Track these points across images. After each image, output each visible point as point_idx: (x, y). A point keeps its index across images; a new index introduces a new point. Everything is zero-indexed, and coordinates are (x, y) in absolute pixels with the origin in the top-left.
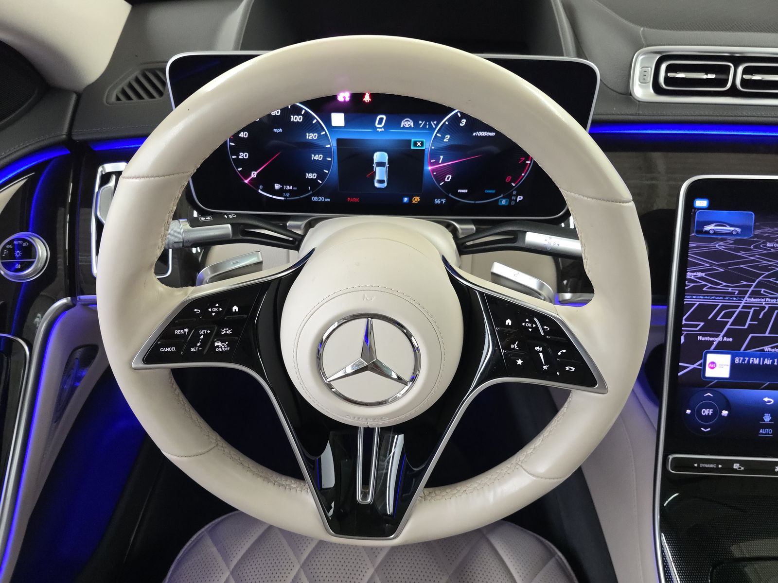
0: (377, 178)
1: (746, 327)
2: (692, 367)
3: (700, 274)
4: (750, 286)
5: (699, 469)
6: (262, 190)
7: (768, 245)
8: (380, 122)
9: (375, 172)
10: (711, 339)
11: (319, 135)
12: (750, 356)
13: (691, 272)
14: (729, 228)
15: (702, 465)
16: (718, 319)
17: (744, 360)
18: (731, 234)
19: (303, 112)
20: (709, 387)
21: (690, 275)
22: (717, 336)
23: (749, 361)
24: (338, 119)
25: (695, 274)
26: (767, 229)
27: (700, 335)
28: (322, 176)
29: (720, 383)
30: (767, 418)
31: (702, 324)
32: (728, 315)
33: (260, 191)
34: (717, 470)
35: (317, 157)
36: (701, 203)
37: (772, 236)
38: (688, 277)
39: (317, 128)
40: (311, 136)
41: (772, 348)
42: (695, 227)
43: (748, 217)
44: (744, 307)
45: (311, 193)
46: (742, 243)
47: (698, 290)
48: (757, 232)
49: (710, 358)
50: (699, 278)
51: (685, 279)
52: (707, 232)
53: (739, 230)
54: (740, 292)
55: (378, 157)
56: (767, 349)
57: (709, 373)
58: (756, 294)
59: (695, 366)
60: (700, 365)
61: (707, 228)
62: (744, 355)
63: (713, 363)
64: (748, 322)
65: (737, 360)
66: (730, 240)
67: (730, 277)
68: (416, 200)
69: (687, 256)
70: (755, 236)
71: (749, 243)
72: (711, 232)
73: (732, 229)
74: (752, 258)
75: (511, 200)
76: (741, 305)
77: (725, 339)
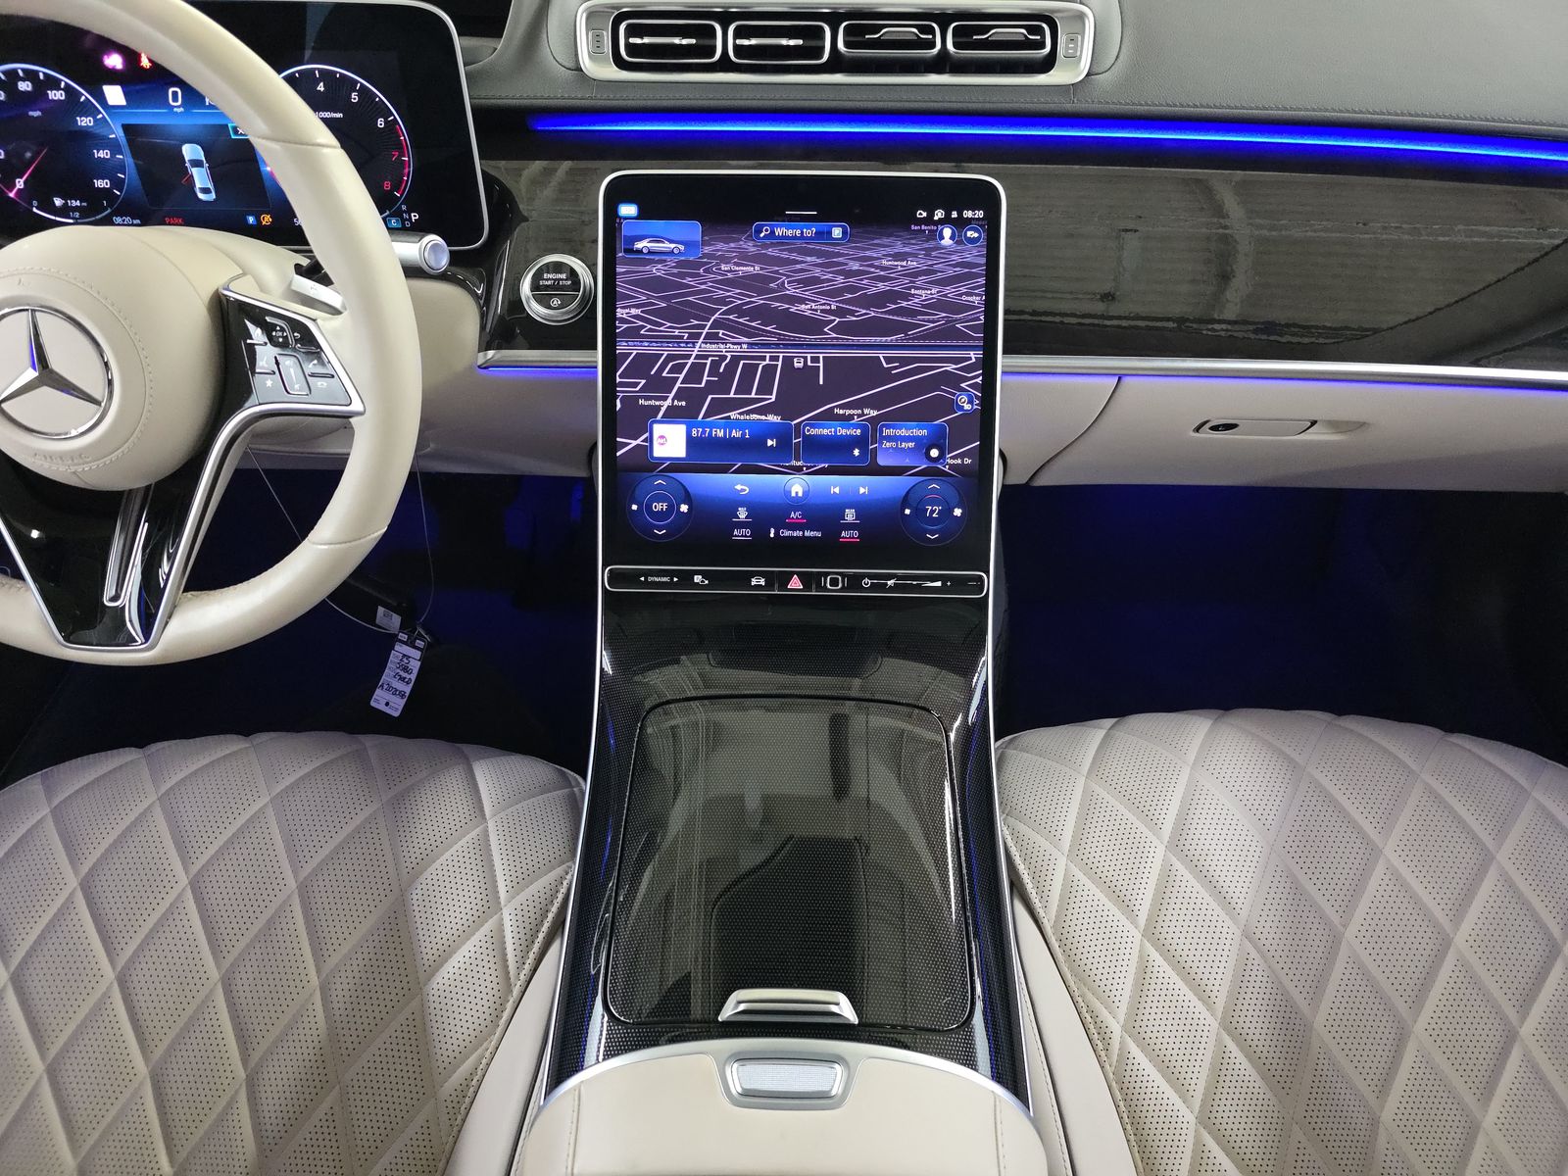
0: (198, 185)
1: (703, 385)
2: (634, 443)
3: (634, 311)
4: (704, 327)
5: (647, 584)
6: (37, 208)
7: (724, 267)
8: (175, 99)
9: (192, 176)
10: (657, 403)
11: (96, 120)
12: (712, 426)
13: (622, 308)
14: (667, 246)
15: (650, 579)
16: (664, 374)
17: (704, 432)
18: (672, 253)
19: (63, 85)
20: (661, 471)
21: (620, 313)
22: (665, 399)
23: (711, 432)
24: (114, 94)
25: (627, 311)
26: (720, 246)
27: (641, 397)
28: (118, 183)
29: (676, 466)
30: (742, 514)
31: (644, 381)
32: (678, 369)
33: (35, 210)
34: (670, 585)
35: (103, 154)
36: (628, 210)
37: (727, 255)
38: (619, 315)
39: (88, 110)
40: (85, 122)
41: (740, 414)
42: (621, 245)
43: (692, 230)
44: (698, 357)
45: (109, 211)
46: (688, 266)
47: (633, 333)
48: (707, 250)
49: (659, 429)
50: (634, 317)
51: (615, 318)
52: (640, 252)
53: (682, 247)
54: (691, 336)
55: (190, 151)
56: (733, 415)
57: (659, 451)
58: (712, 338)
59: (638, 442)
60: (645, 440)
61: (639, 245)
62: (703, 425)
63: (662, 437)
64: (705, 378)
65: (694, 433)
66: (671, 261)
67: (676, 315)
68: (267, 220)
69: (615, 286)
70: (705, 256)
71: (697, 265)
72: (645, 251)
73: (673, 246)
74: (703, 287)
75: (403, 220)
76: (694, 354)
77: (676, 403)
